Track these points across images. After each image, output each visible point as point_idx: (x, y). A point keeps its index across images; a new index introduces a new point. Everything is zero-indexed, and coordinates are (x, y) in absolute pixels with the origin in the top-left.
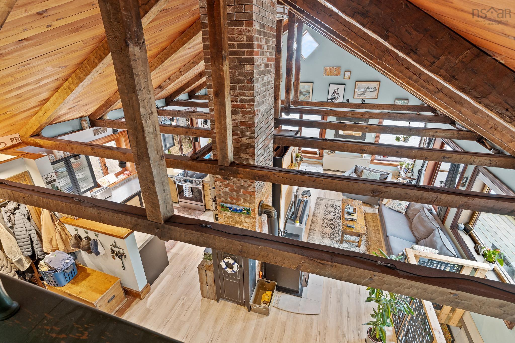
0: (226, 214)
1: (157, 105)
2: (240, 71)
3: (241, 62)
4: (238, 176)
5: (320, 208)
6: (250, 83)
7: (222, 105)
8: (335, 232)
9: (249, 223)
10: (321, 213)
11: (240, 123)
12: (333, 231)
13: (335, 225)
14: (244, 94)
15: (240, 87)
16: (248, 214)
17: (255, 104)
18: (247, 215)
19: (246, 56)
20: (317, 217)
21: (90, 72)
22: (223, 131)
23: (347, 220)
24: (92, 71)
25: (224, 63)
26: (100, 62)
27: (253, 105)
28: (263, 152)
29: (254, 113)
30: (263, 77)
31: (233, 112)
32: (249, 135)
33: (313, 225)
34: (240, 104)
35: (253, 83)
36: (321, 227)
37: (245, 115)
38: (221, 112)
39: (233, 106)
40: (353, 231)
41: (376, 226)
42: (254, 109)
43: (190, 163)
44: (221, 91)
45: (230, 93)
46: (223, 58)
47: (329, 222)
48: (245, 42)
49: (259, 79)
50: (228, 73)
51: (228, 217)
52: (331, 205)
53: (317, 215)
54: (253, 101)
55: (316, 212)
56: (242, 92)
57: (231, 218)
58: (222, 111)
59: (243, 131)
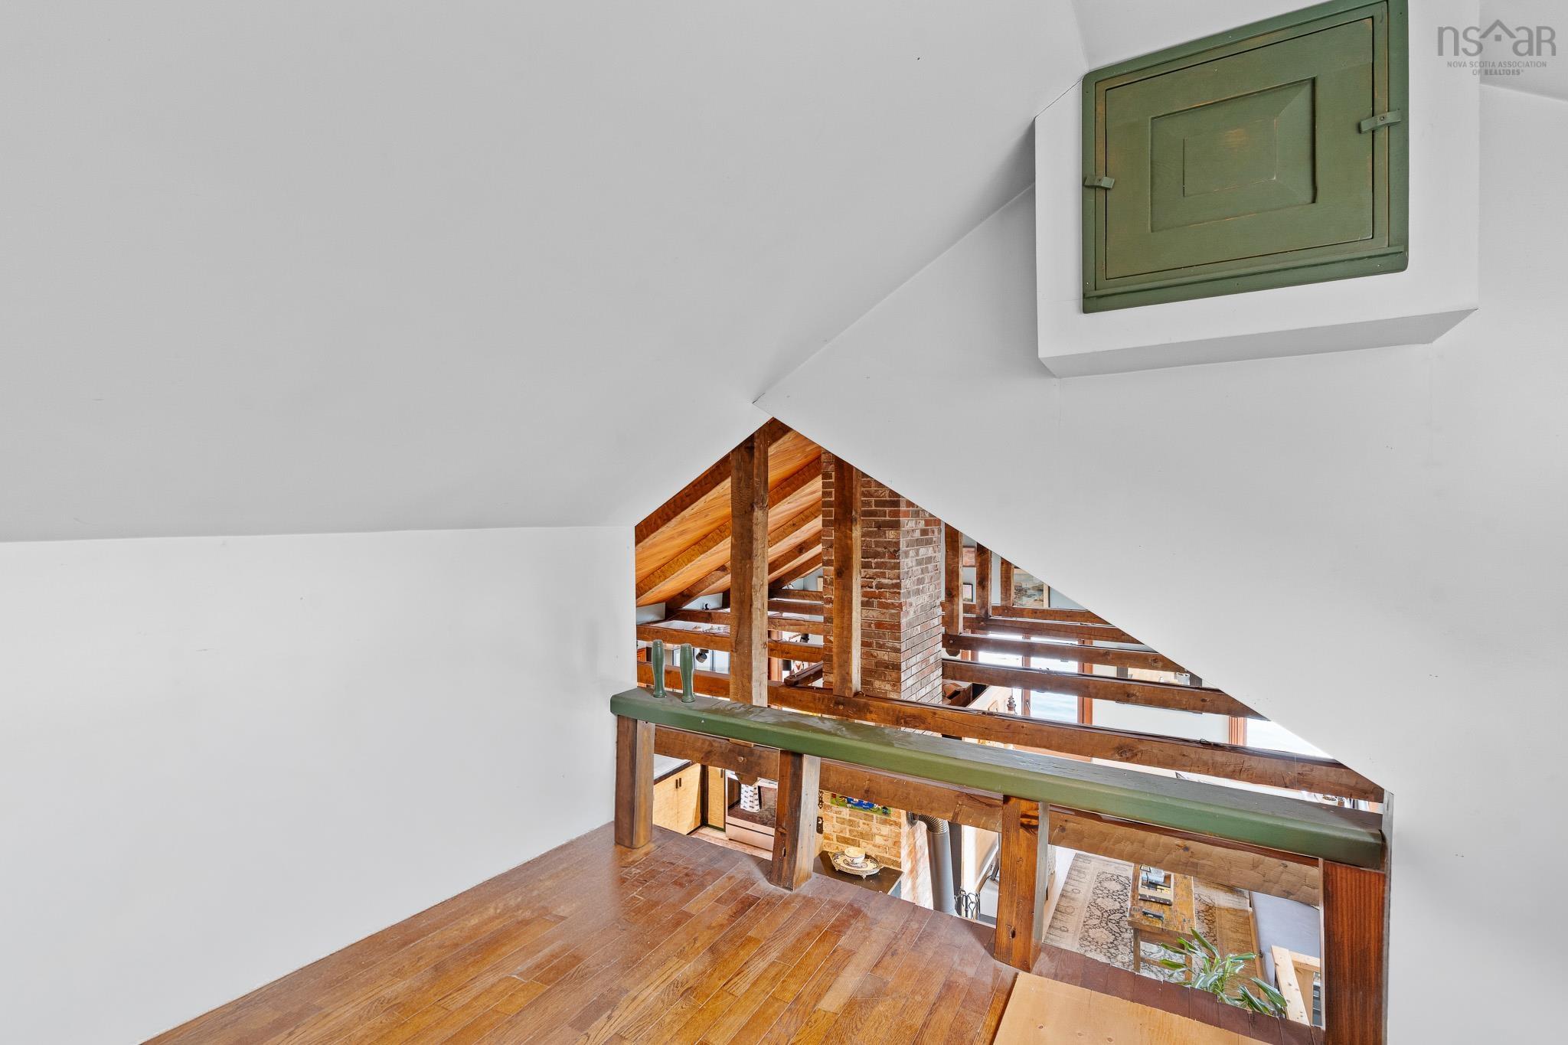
0: (839, 812)
1: (706, 605)
2: (878, 539)
3: (879, 526)
4: (868, 716)
5: (1082, 880)
6: (894, 559)
7: (847, 589)
8: (1122, 940)
9: (886, 838)
10: (1083, 891)
11: (875, 624)
12: (1116, 939)
13: (1122, 924)
14: (883, 575)
15: (876, 563)
16: (885, 813)
17: (902, 591)
18: (884, 817)
19: (888, 518)
20: (1073, 899)
21: (645, 538)
22: (845, 633)
23: (1145, 900)
24: (648, 536)
25: (853, 528)
26: (664, 524)
27: (899, 593)
28: (918, 684)
29: (900, 606)
30: (918, 550)
31: (864, 604)
32: (890, 645)
33: (1059, 916)
34: (877, 591)
35: (898, 559)
36: (1081, 925)
37: (885, 611)
38: (844, 600)
39: (864, 595)
40: (1160, 926)
41: (1242, 941)
42: (899, 599)
43: (783, 690)
44: (847, 569)
45: (860, 572)
46: (852, 521)
47: (1106, 915)
48: (888, 499)
49: (911, 552)
50: (859, 543)
51: (842, 821)
52: (1115, 877)
53: (1073, 896)
54: (898, 586)
55: (1070, 888)
56: (881, 572)
57: (851, 823)
58: (846, 599)
59: (880, 637)
